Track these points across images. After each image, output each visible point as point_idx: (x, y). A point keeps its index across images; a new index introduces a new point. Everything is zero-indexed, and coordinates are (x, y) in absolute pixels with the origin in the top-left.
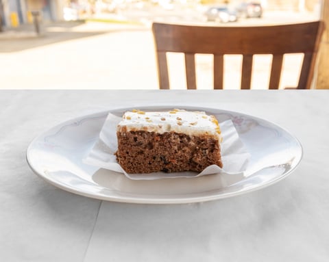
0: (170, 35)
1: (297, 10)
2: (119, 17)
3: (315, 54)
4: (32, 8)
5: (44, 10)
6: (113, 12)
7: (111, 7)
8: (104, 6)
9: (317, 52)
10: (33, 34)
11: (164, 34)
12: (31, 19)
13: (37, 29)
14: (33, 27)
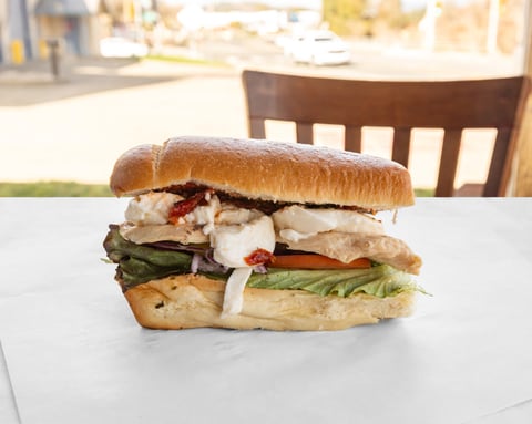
0: (273, 92)
1: (484, 51)
2: (192, 53)
3: (514, 132)
4: (46, 34)
5: (67, 37)
6: (183, 44)
7: (179, 37)
8: (168, 34)
9: (519, 128)
10: (48, 77)
11: (262, 90)
12: (45, 52)
13: (55, 70)
14: (48, 65)
